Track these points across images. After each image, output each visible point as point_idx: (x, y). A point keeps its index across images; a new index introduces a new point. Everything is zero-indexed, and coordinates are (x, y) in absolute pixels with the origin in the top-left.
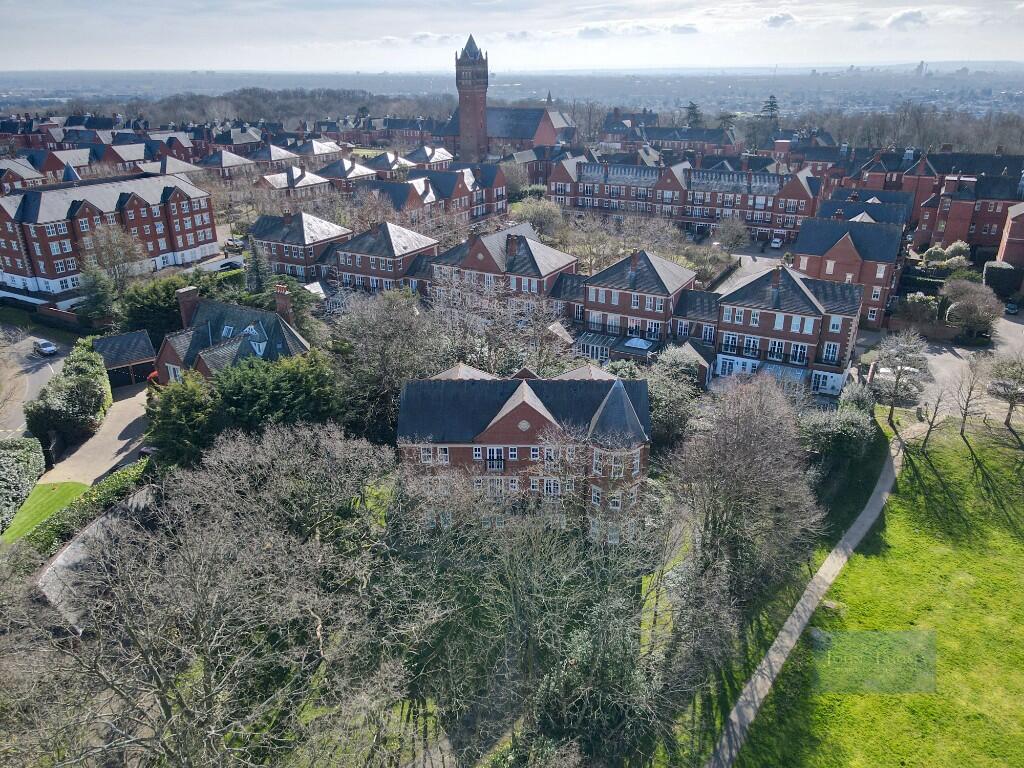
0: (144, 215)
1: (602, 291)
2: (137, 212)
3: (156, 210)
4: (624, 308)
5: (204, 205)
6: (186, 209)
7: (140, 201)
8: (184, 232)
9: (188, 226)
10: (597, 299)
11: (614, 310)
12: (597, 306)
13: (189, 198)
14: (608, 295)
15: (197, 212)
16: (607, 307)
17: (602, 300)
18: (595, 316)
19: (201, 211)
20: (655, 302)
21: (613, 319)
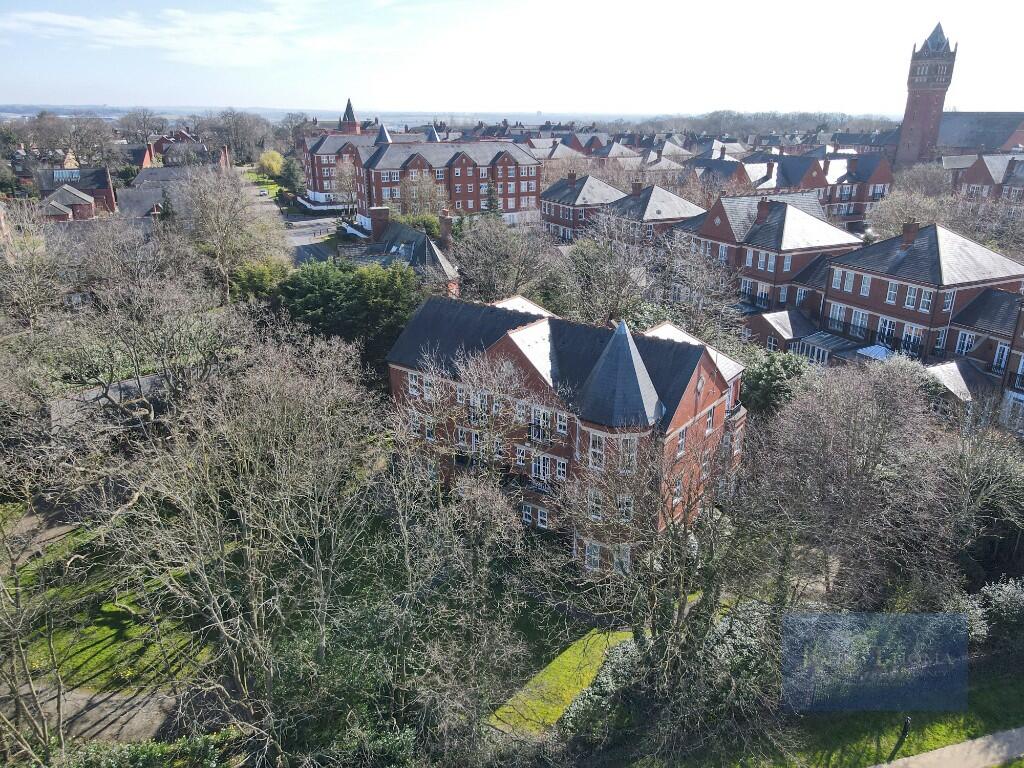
0: (470, 174)
1: (851, 273)
2: (464, 171)
3: (484, 171)
4: (875, 302)
5: (533, 173)
6: (512, 173)
7: (469, 160)
8: (505, 195)
9: (512, 189)
10: (842, 285)
11: (862, 303)
12: (841, 296)
13: (517, 164)
14: (858, 280)
15: (524, 179)
16: (854, 299)
17: (849, 288)
18: (837, 310)
19: (528, 179)
20: (919, 296)
21: (860, 317)
